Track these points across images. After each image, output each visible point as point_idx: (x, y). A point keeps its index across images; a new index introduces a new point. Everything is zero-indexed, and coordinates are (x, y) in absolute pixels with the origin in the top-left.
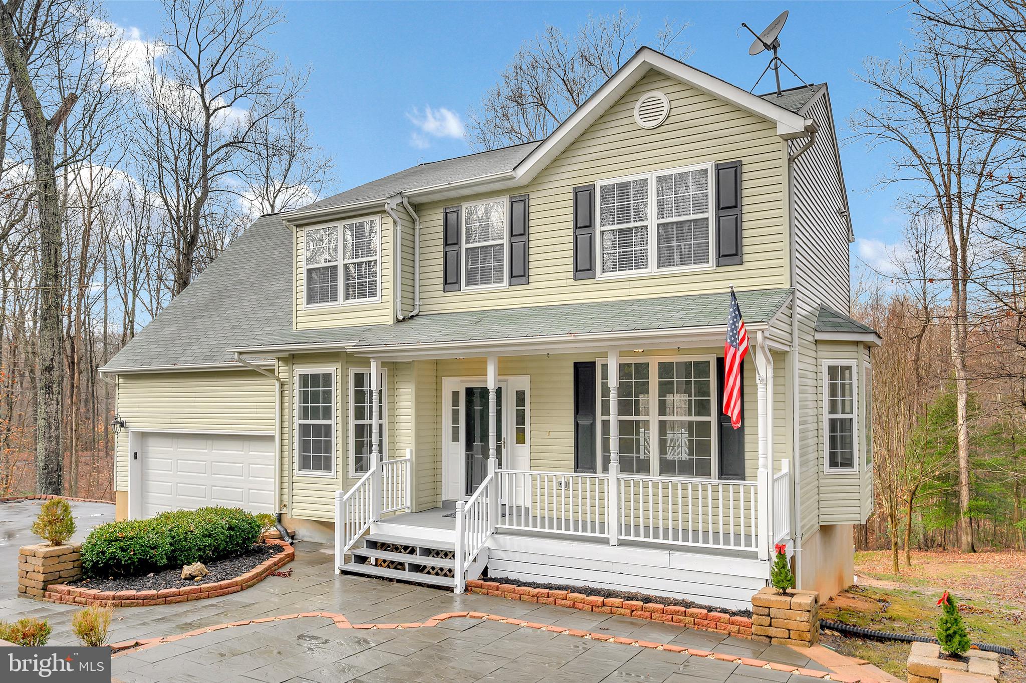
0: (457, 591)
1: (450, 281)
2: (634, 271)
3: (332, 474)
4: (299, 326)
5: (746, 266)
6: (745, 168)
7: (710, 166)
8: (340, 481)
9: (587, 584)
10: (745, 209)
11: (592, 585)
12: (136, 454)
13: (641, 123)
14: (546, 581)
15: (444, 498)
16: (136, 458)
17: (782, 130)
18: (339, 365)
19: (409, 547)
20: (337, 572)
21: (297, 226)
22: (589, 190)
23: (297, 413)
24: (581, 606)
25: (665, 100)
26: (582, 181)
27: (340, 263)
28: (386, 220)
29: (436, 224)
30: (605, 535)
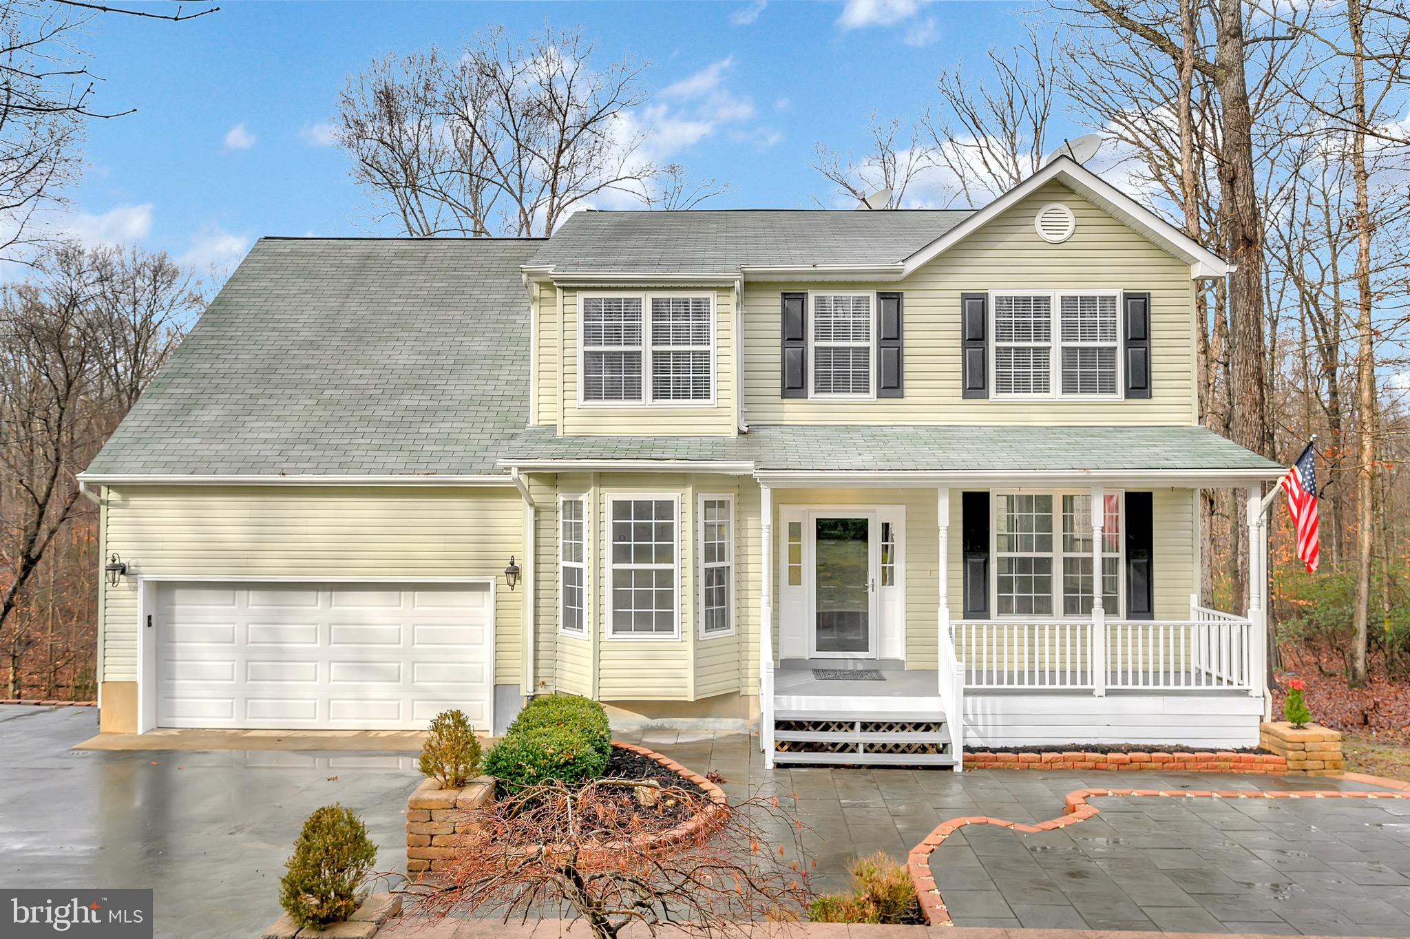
0: (958, 769)
1: (794, 386)
2: (1032, 395)
3: (675, 636)
4: (567, 429)
5: (1155, 400)
6: (1153, 302)
7: (1118, 293)
9: (1074, 741)
10: (1154, 343)
11: (1080, 742)
12: (150, 617)
13: (1043, 234)
15: (789, 656)
16: (150, 625)
17: (1197, 271)
18: (689, 491)
19: (821, 723)
20: (770, 765)
21: (564, 289)
22: (982, 298)
23: (608, 553)
24: (1104, 766)
25: (1070, 215)
26: (974, 287)
27: (647, 348)
28: (723, 300)
29: (771, 309)
30: (1089, 686)
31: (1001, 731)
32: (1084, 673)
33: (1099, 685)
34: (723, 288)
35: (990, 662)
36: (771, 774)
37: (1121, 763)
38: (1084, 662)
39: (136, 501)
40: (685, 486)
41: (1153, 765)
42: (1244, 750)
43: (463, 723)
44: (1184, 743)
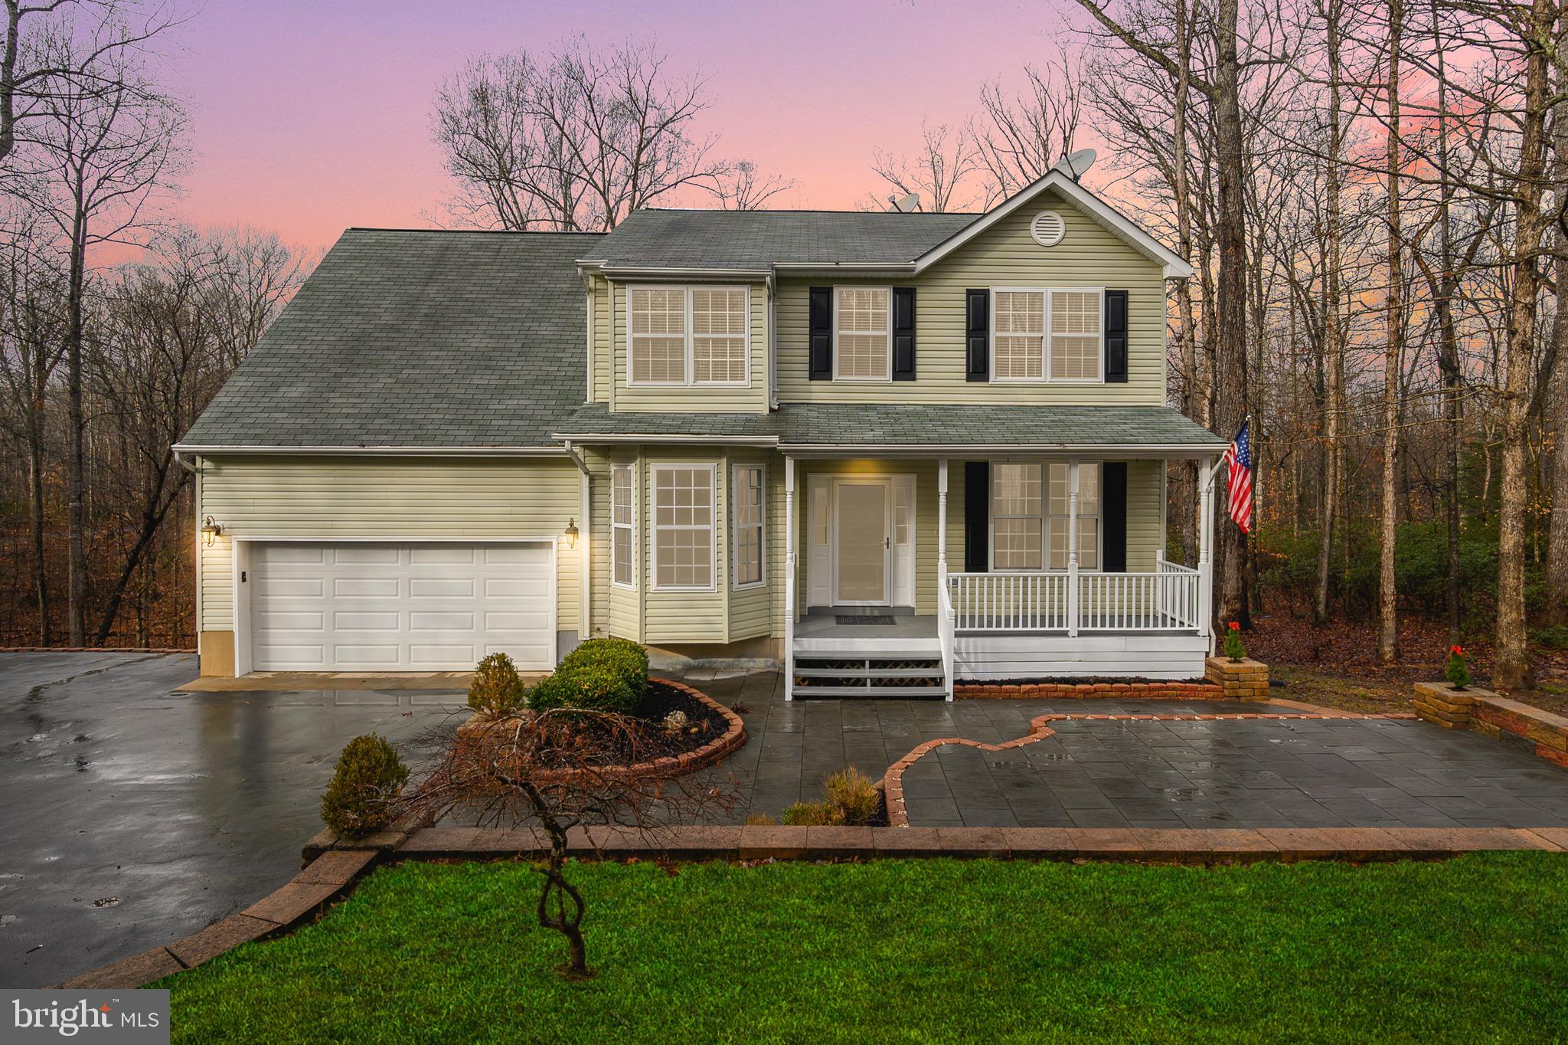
0: (949, 699)
1: (820, 369)
2: (1026, 378)
3: (712, 587)
4: (618, 407)
5: (1130, 384)
6: (1131, 298)
7: (1101, 290)
8: (725, 596)
9: (1049, 675)
10: (1131, 334)
11: (1054, 675)
12: (244, 574)
13: (1038, 238)
14: (1006, 677)
15: (809, 605)
16: (244, 580)
17: (1167, 272)
18: (724, 461)
20: (788, 697)
21: (615, 282)
22: (985, 294)
23: (653, 516)
24: (1073, 695)
25: (1061, 221)
26: (977, 284)
27: (689, 336)
28: (756, 293)
29: (800, 302)
30: (1064, 628)
31: (989, 667)
32: (1060, 617)
33: (1072, 628)
34: (755, 282)
35: (981, 608)
36: (789, 706)
37: (1086, 692)
38: (1060, 608)
39: (228, 470)
40: (720, 457)
41: (1114, 694)
42: (1192, 681)
43: (508, 664)
44: (1143, 675)
